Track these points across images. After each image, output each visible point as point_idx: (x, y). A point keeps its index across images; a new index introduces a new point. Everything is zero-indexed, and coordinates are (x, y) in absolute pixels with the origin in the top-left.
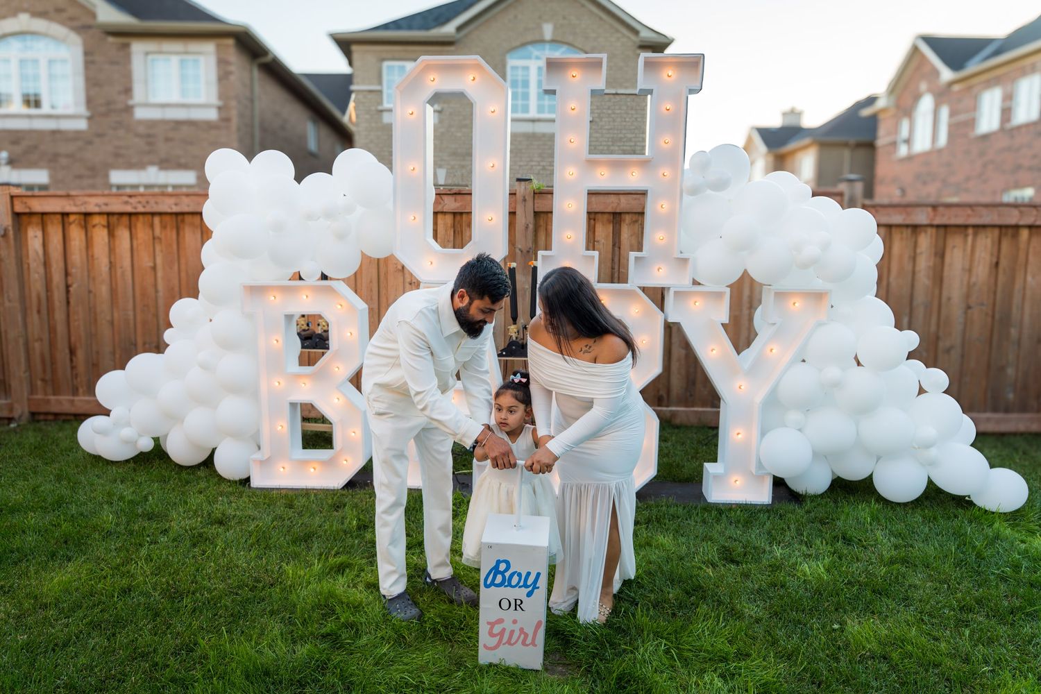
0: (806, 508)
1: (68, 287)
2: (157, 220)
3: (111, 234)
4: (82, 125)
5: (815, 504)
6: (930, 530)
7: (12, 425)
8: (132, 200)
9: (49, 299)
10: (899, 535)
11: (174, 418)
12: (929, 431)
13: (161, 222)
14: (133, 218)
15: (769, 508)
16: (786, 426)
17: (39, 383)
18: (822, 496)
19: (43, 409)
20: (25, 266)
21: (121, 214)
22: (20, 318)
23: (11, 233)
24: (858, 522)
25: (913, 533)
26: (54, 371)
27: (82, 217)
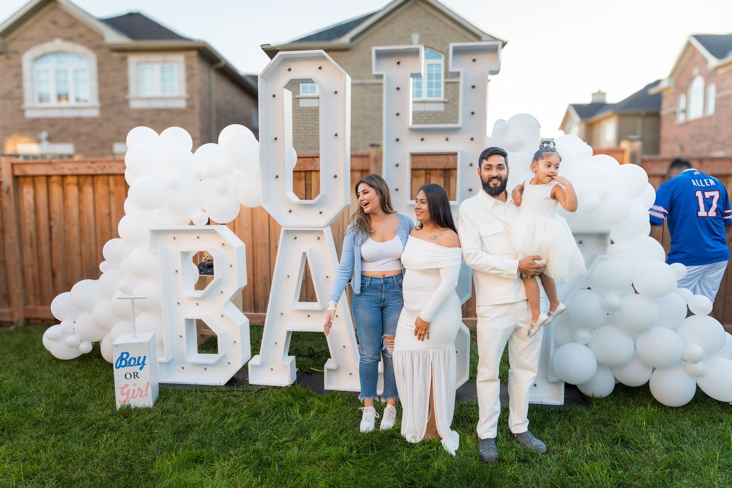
0: (592, 410)
1: (50, 228)
2: (111, 179)
3: (80, 190)
4: (95, 113)
5: (600, 407)
6: (697, 433)
7: (12, 328)
8: (94, 165)
9: (38, 237)
10: (671, 439)
11: (106, 329)
12: (697, 349)
13: (115, 180)
14: (95, 178)
15: (561, 409)
16: (576, 342)
17: (31, 297)
18: (606, 399)
19: (34, 315)
20: (22, 213)
21: (87, 176)
22: (17, 250)
23: (12, 190)
24: (636, 425)
25: (683, 436)
26: (41, 289)
27: (60, 178)
